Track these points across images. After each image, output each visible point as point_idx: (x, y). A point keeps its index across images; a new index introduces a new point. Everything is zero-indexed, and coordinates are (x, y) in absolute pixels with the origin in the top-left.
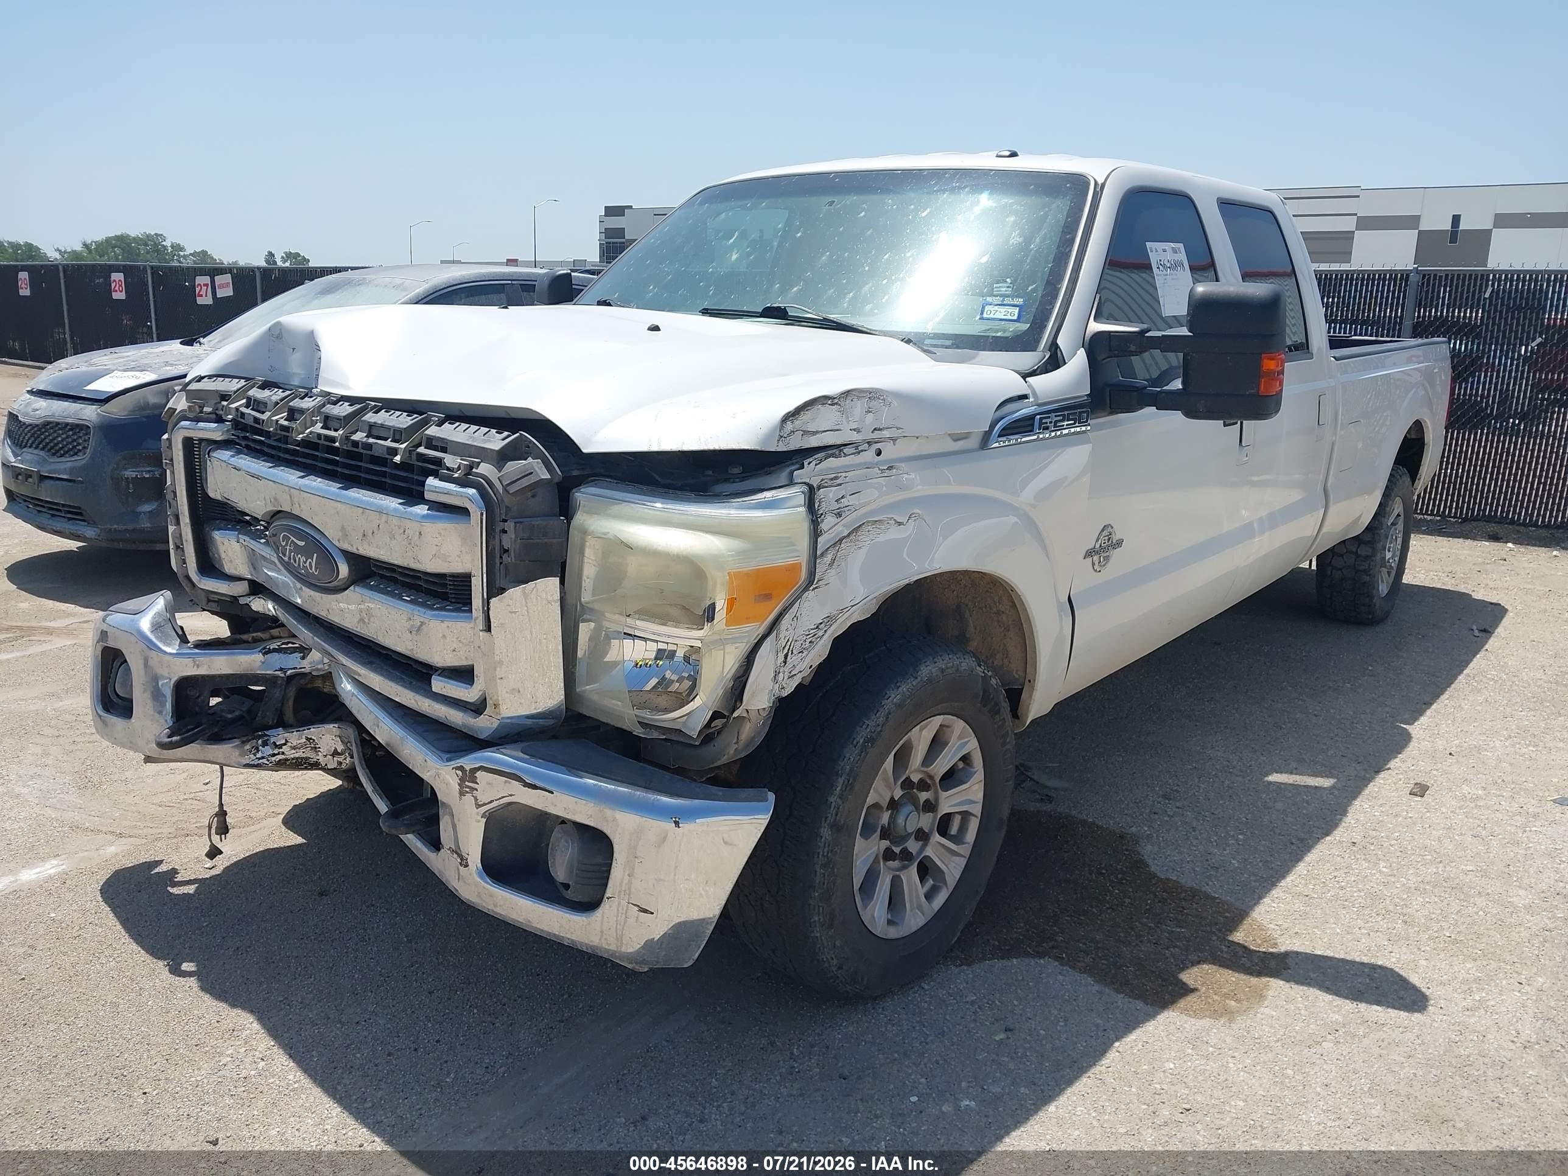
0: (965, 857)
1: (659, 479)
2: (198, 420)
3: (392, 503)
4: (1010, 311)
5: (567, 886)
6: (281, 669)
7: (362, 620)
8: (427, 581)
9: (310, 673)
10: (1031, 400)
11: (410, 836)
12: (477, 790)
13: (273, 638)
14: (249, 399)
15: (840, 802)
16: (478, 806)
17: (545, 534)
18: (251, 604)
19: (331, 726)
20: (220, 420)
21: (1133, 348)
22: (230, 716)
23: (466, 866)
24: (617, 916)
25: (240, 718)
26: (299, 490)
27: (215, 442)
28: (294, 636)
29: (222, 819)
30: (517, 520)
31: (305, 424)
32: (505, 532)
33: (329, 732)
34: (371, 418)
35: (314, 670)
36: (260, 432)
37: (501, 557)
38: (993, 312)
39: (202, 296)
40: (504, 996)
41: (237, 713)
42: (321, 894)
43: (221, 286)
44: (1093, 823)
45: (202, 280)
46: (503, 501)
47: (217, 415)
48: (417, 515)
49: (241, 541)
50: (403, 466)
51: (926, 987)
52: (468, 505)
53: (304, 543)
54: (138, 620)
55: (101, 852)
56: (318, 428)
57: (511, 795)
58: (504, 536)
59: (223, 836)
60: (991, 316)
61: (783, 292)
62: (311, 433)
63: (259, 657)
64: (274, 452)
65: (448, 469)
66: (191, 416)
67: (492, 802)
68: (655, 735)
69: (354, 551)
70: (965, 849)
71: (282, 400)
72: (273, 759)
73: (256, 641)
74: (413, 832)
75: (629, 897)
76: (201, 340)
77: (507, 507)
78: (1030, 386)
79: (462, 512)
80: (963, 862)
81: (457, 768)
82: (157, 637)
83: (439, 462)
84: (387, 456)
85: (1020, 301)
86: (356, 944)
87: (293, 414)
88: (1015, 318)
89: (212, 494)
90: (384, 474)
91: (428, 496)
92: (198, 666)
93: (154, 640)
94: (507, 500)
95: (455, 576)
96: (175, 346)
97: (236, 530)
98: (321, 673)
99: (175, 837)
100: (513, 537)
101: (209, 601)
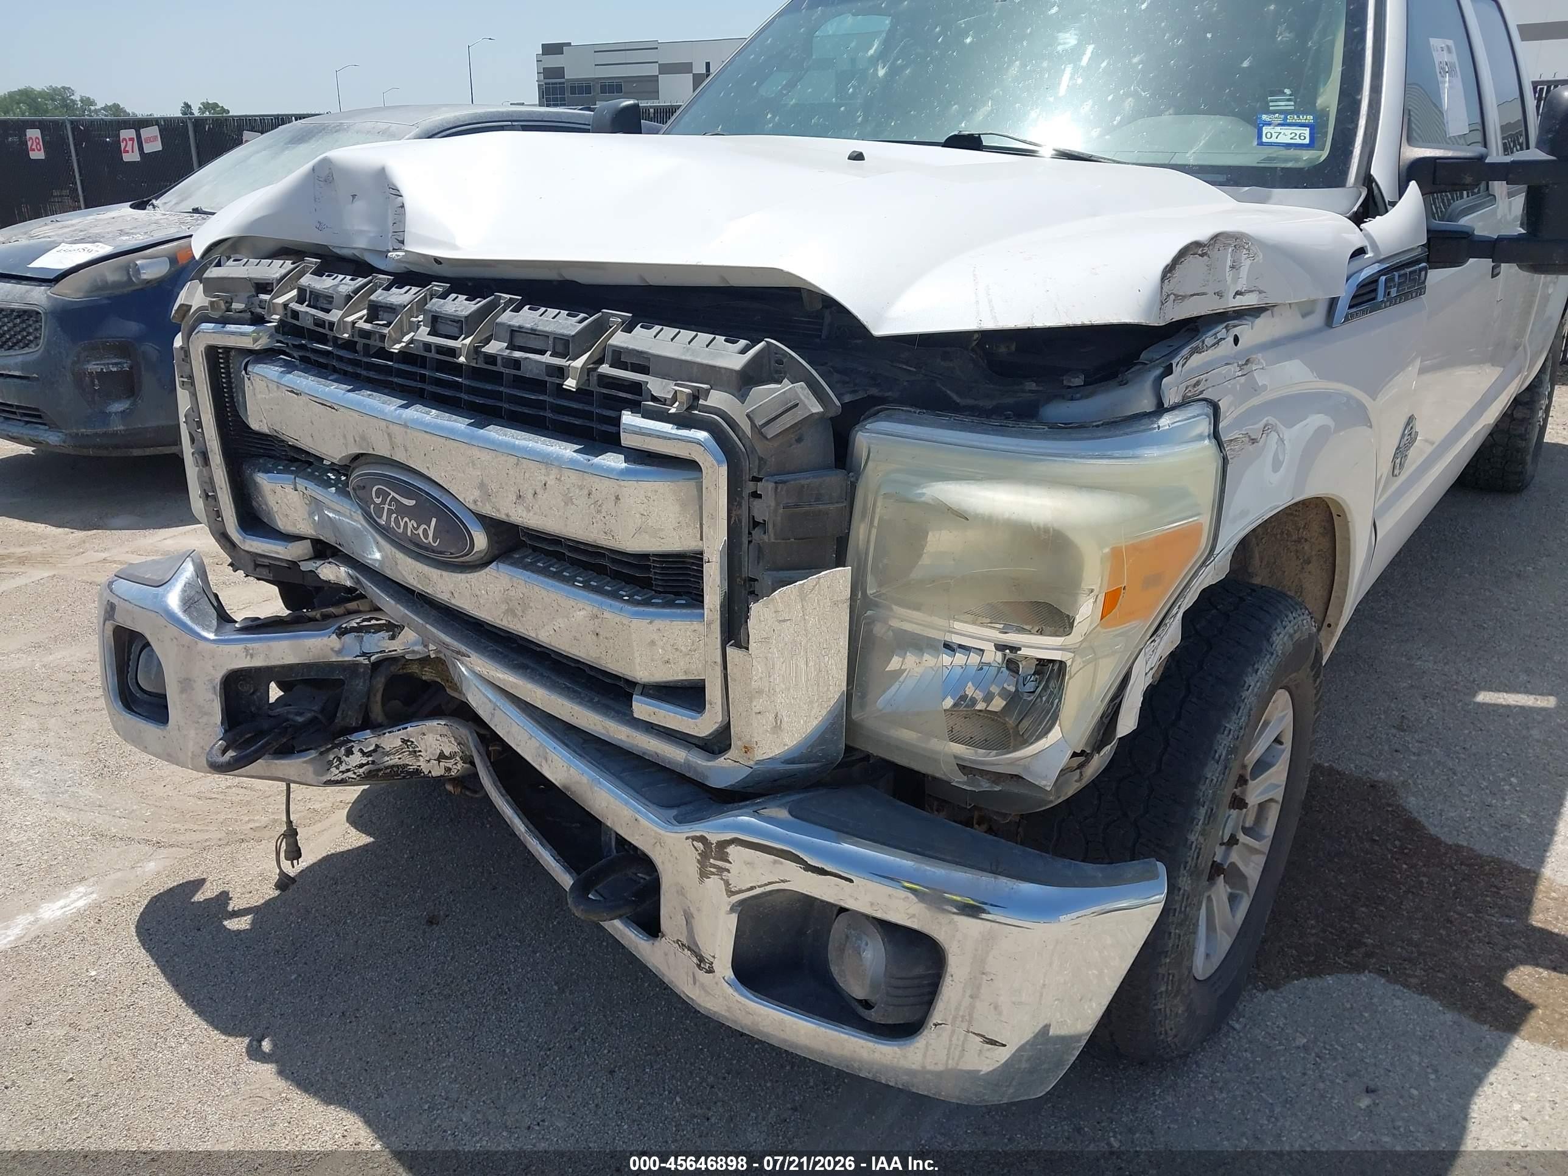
0: (1264, 853)
1: (958, 400)
2: (224, 321)
3: (566, 450)
4: (1298, 132)
5: (867, 1004)
6: (364, 654)
7: (511, 611)
8: (614, 561)
9: (403, 657)
10: (1370, 255)
11: (617, 923)
12: (728, 871)
13: (350, 613)
14: (302, 291)
15: (1201, 839)
16: (731, 893)
17: (818, 499)
18: (318, 571)
19: (435, 723)
20: (258, 320)
21: (1468, 180)
22: (300, 719)
23: (710, 971)
24: (949, 1049)
25: (313, 721)
26: (406, 426)
27: (250, 352)
28: (378, 609)
29: (292, 840)
30: (777, 478)
31: (402, 326)
32: (755, 495)
33: (432, 730)
34: (511, 318)
35: (408, 653)
36: (323, 339)
37: (750, 533)
38: (1275, 135)
39: (128, 152)
40: (709, 1073)
41: (309, 715)
42: (431, 921)
43: (149, 140)
44: (1331, 768)
45: (127, 134)
46: (754, 450)
47: (252, 313)
48: (610, 470)
49: (299, 487)
50: (582, 393)
51: (1237, 1026)
52: (697, 455)
53: (412, 503)
54: (164, 596)
55: (139, 871)
56: (423, 334)
57: (783, 881)
58: (756, 503)
59: (295, 862)
60: (1273, 140)
61: (965, 115)
62: (412, 341)
63: (333, 641)
64: (350, 369)
65: (654, 399)
66: (216, 315)
67: (752, 888)
68: (985, 786)
69: (502, 516)
70: (1264, 845)
71: (356, 292)
72: (361, 770)
73: (326, 617)
74: (620, 917)
75: (970, 1022)
76: (154, 201)
77: (761, 459)
78: (1368, 236)
79: (689, 466)
80: (1261, 860)
81: (694, 838)
82: (191, 618)
83: (637, 388)
84: (547, 378)
85: (1310, 118)
86: (495, 999)
87: (375, 311)
88: (1307, 141)
89: (255, 425)
90: (540, 405)
91: (626, 440)
92: (252, 656)
93: (189, 622)
94: (760, 447)
95: (666, 558)
96: (124, 210)
97: (292, 472)
98: (418, 657)
99: (227, 844)
100: (773, 504)
101: (257, 566)
